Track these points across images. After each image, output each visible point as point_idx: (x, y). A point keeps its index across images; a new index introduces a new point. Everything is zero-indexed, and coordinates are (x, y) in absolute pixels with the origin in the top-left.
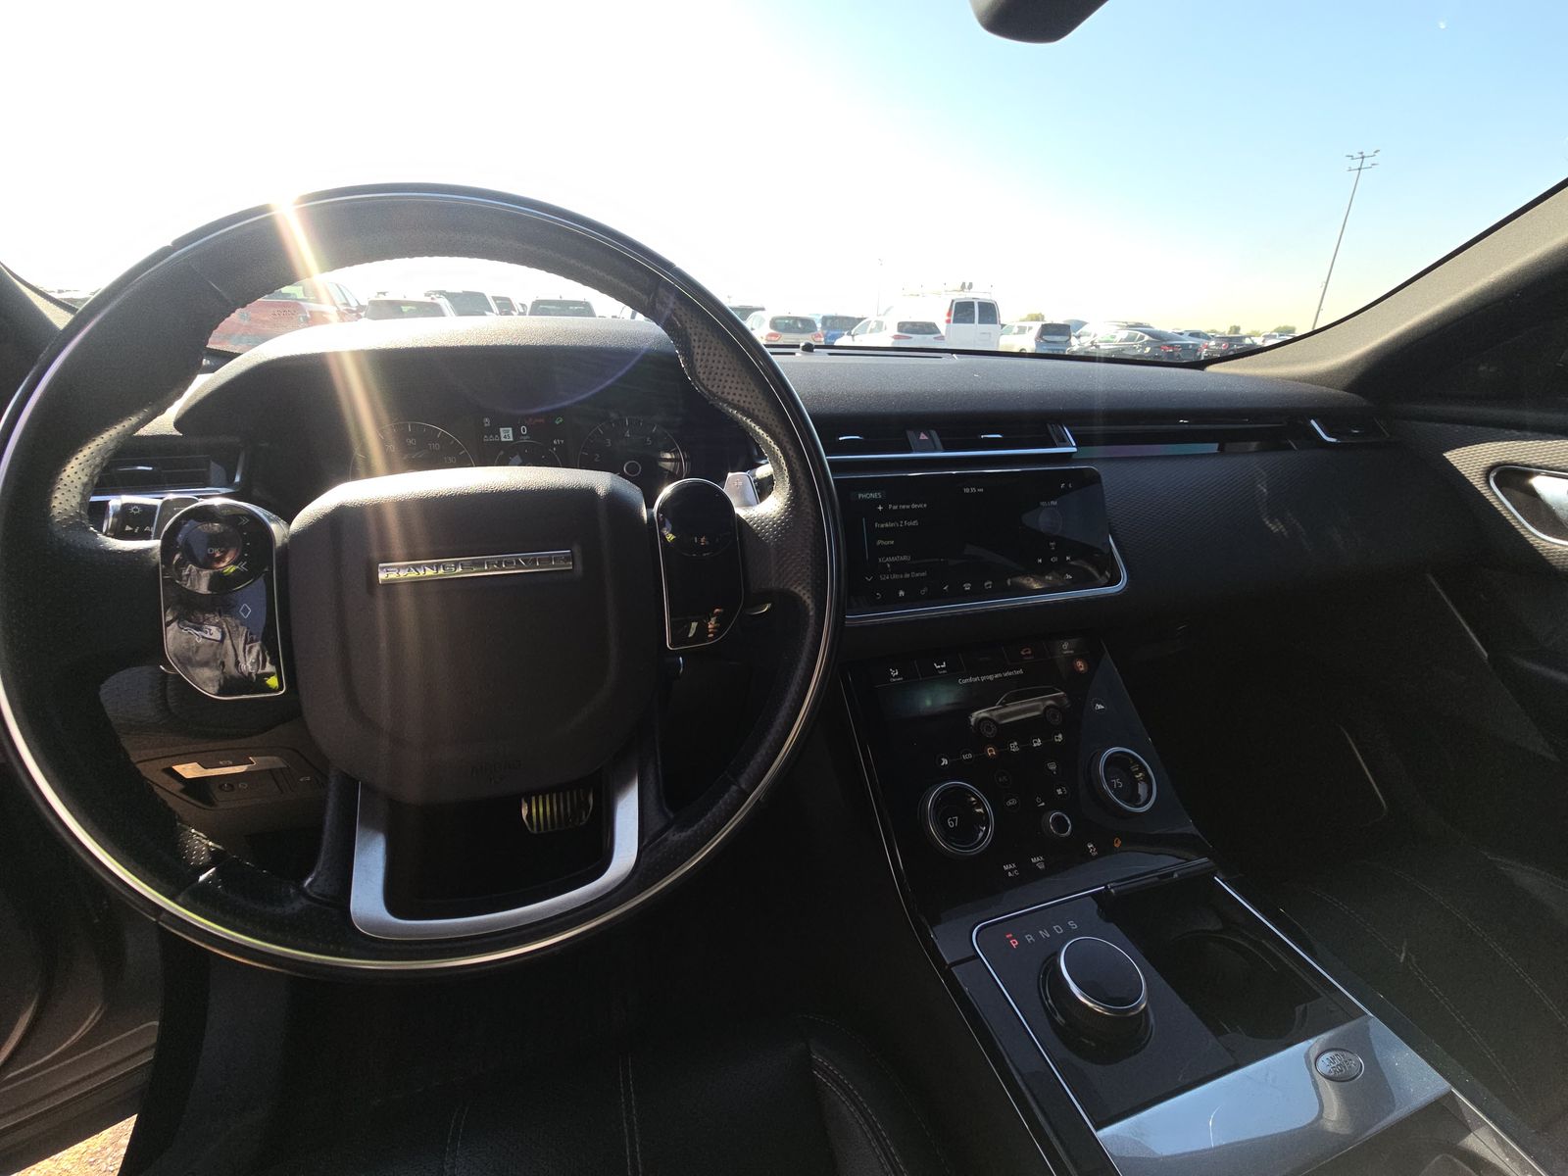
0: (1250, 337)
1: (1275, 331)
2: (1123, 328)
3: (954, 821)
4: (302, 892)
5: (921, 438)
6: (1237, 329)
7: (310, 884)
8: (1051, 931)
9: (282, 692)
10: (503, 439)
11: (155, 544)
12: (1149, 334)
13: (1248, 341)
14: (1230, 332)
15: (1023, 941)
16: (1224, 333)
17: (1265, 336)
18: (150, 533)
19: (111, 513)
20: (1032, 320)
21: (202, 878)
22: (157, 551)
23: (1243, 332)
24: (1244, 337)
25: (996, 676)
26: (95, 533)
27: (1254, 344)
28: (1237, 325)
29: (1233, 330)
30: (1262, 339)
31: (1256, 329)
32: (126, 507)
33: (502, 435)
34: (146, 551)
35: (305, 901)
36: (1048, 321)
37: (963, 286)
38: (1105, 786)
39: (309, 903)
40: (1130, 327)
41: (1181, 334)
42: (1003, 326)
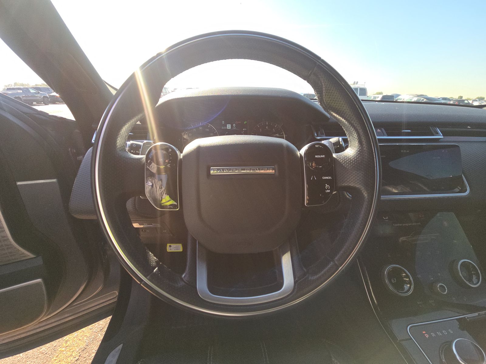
0: (467, 100)
1: (477, 98)
2: (415, 96)
3: (394, 280)
4: (182, 280)
5: (378, 131)
6: (461, 97)
7: (184, 277)
8: (442, 333)
9: (178, 209)
10: (228, 128)
11: (143, 157)
12: (426, 98)
13: (466, 102)
14: (458, 98)
15: (430, 335)
16: (456, 98)
17: (473, 100)
18: (139, 153)
19: (128, 146)
20: (378, 94)
21: (155, 271)
22: (144, 159)
23: (464, 98)
24: (465, 100)
25: (409, 224)
26: (128, 152)
27: (469, 103)
28: (462, 96)
29: (460, 98)
30: (472, 101)
31: (469, 97)
32: (132, 144)
33: (228, 127)
34: (141, 159)
35: (183, 283)
36: (384, 94)
37: (354, 83)
38: (461, 275)
39: (185, 284)
40: (418, 96)
41: (439, 98)
42: (368, 96)
